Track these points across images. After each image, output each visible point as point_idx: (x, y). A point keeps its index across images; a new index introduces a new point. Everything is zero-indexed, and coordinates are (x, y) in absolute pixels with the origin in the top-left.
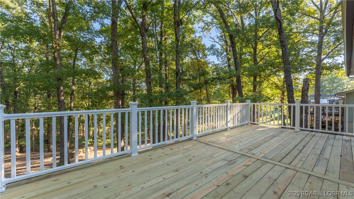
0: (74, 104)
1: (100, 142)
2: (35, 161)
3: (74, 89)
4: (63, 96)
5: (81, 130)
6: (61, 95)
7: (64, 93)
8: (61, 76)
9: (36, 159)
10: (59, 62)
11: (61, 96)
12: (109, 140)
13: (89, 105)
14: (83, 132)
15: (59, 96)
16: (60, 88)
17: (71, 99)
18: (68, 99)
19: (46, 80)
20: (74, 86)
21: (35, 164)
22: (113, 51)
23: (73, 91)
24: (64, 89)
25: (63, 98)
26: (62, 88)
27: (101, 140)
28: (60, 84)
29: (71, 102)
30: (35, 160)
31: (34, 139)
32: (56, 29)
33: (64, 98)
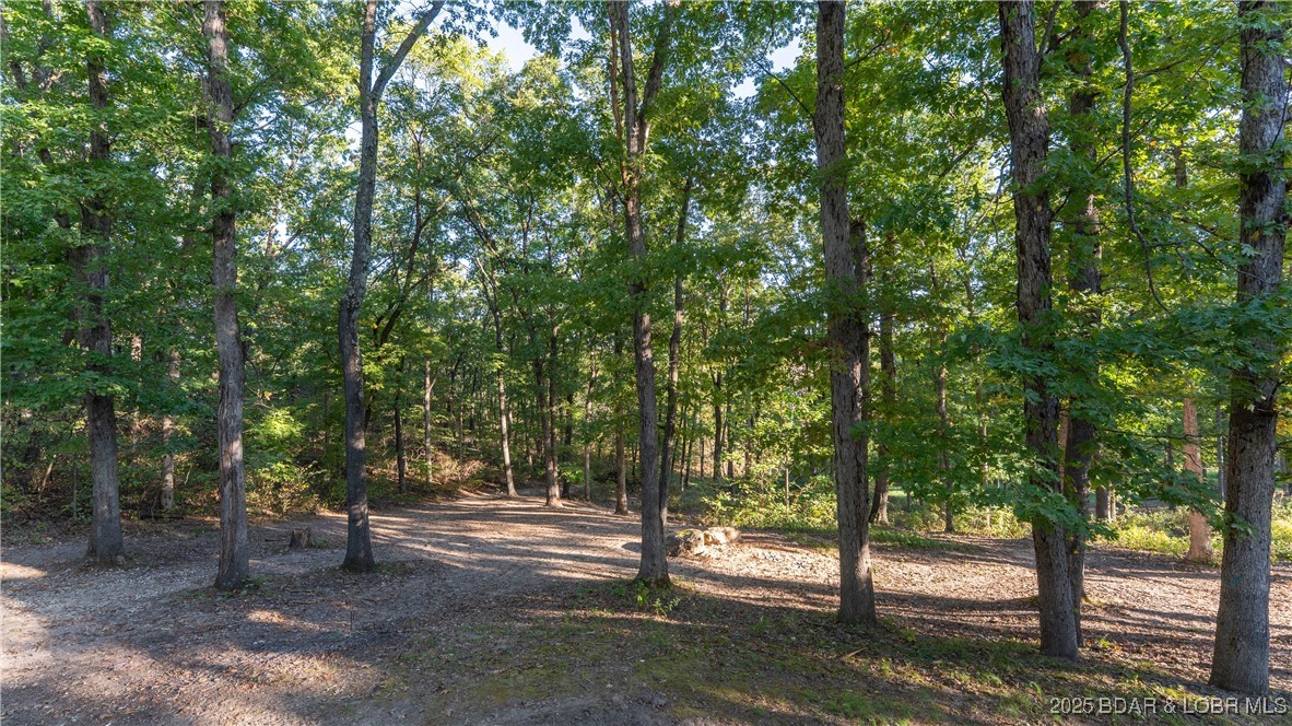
0: (680, 376)
1: (754, 510)
2: (587, 536)
3: (679, 323)
4: (650, 346)
5: (696, 454)
6: (644, 342)
7: (652, 338)
8: (642, 275)
9: (589, 532)
10: (638, 233)
11: (644, 349)
12: (784, 507)
13: (719, 375)
14: (702, 462)
15: (638, 347)
16: (641, 321)
17: (671, 359)
18: (664, 359)
19: (602, 293)
20: (680, 312)
21: (587, 547)
22: (825, 139)
23: (677, 330)
24: (652, 321)
25: (649, 353)
26: (647, 319)
27: (757, 503)
28: (639, 303)
29: (671, 370)
30: (586, 533)
31: (588, 466)
32: (631, 121)
33: (654, 355)
